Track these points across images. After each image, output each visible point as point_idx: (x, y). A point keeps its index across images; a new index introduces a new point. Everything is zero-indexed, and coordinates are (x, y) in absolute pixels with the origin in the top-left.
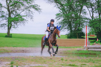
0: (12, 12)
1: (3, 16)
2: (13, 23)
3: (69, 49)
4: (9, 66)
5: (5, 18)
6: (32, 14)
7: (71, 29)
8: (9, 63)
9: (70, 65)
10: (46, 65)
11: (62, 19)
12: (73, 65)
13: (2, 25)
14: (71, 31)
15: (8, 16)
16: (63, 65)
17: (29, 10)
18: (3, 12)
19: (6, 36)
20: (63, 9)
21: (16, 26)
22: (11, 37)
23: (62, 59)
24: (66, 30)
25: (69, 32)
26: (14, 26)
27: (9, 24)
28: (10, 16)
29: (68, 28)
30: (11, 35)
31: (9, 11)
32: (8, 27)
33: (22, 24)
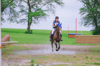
0: (32, 6)
1: (23, 11)
2: (33, 18)
3: (94, 46)
4: (29, 64)
5: (24, 13)
6: (54, 9)
7: (96, 25)
8: (29, 61)
9: (96, 64)
10: (69, 63)
11: (86, 14)
12: (99, 64)
13: (22, 21)
14: (97, 27)
15: (28, 11)
16: (87, 64)
17: (51, 5)
18: (22, 6)
19: (26, 33)
20: (88, 4)
21: (37, 22)
22: (31, 33)
23: (87, 57)
24: (91, 26)
25: (94, 28)
26: (35, 21)
27: (29, 19)
28: (30, 11)
29: (93, 24)
30: (32, 31)
31: (29, 5)
32: (29, 22)
33: (43, 19)
